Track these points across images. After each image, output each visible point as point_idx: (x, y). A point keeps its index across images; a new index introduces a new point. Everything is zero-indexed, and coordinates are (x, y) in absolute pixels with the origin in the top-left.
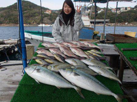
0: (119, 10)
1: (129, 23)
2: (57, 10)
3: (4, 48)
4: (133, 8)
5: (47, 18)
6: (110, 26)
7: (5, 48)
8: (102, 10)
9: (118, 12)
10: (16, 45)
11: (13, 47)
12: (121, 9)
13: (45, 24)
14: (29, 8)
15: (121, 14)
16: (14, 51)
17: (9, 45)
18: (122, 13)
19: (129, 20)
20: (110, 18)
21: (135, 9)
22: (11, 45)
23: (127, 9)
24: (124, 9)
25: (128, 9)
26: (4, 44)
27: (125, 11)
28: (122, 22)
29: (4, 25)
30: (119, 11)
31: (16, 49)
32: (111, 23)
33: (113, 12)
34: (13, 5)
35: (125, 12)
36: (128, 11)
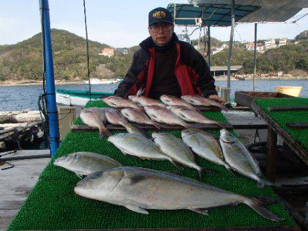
0: (261, 46)
1: (286, 72)
2: (126, 48)
3: (15, 130)
4: (293, 41)
5: (104, 65)
6: (243, 79)
7: (17, 130)
8: (225, 45)
9: (260, 50)
10: (40, 125)
11: (33, 128)
12: (266, 43)
13: (101, 78)
14: (66, 45)
15: (266, 53)
16: (36, 136)
17: (24, 125)
18: (269, 50)
19: (285, 67)
20: (242, 63)
21: (296, 43)
22: (30, 125)
23: (280, 42)
24: (274, 42)
25: (283, 43)
26: (15, 121)
27: (275, 46)
28: (271, 70)
29: (9, 82)
30: (262, 48)
31: (40, 134)
32: (246, 73)
33: (249, 49)
34: (29, 39)
35: (276, 50)
36: (281, 47)
